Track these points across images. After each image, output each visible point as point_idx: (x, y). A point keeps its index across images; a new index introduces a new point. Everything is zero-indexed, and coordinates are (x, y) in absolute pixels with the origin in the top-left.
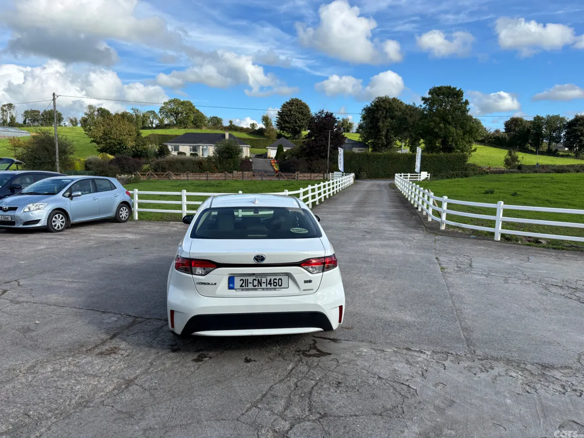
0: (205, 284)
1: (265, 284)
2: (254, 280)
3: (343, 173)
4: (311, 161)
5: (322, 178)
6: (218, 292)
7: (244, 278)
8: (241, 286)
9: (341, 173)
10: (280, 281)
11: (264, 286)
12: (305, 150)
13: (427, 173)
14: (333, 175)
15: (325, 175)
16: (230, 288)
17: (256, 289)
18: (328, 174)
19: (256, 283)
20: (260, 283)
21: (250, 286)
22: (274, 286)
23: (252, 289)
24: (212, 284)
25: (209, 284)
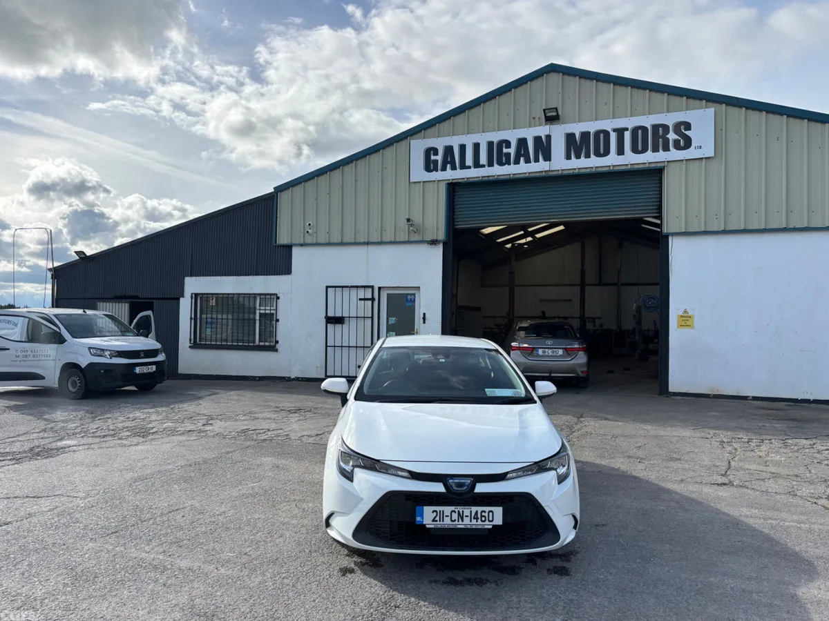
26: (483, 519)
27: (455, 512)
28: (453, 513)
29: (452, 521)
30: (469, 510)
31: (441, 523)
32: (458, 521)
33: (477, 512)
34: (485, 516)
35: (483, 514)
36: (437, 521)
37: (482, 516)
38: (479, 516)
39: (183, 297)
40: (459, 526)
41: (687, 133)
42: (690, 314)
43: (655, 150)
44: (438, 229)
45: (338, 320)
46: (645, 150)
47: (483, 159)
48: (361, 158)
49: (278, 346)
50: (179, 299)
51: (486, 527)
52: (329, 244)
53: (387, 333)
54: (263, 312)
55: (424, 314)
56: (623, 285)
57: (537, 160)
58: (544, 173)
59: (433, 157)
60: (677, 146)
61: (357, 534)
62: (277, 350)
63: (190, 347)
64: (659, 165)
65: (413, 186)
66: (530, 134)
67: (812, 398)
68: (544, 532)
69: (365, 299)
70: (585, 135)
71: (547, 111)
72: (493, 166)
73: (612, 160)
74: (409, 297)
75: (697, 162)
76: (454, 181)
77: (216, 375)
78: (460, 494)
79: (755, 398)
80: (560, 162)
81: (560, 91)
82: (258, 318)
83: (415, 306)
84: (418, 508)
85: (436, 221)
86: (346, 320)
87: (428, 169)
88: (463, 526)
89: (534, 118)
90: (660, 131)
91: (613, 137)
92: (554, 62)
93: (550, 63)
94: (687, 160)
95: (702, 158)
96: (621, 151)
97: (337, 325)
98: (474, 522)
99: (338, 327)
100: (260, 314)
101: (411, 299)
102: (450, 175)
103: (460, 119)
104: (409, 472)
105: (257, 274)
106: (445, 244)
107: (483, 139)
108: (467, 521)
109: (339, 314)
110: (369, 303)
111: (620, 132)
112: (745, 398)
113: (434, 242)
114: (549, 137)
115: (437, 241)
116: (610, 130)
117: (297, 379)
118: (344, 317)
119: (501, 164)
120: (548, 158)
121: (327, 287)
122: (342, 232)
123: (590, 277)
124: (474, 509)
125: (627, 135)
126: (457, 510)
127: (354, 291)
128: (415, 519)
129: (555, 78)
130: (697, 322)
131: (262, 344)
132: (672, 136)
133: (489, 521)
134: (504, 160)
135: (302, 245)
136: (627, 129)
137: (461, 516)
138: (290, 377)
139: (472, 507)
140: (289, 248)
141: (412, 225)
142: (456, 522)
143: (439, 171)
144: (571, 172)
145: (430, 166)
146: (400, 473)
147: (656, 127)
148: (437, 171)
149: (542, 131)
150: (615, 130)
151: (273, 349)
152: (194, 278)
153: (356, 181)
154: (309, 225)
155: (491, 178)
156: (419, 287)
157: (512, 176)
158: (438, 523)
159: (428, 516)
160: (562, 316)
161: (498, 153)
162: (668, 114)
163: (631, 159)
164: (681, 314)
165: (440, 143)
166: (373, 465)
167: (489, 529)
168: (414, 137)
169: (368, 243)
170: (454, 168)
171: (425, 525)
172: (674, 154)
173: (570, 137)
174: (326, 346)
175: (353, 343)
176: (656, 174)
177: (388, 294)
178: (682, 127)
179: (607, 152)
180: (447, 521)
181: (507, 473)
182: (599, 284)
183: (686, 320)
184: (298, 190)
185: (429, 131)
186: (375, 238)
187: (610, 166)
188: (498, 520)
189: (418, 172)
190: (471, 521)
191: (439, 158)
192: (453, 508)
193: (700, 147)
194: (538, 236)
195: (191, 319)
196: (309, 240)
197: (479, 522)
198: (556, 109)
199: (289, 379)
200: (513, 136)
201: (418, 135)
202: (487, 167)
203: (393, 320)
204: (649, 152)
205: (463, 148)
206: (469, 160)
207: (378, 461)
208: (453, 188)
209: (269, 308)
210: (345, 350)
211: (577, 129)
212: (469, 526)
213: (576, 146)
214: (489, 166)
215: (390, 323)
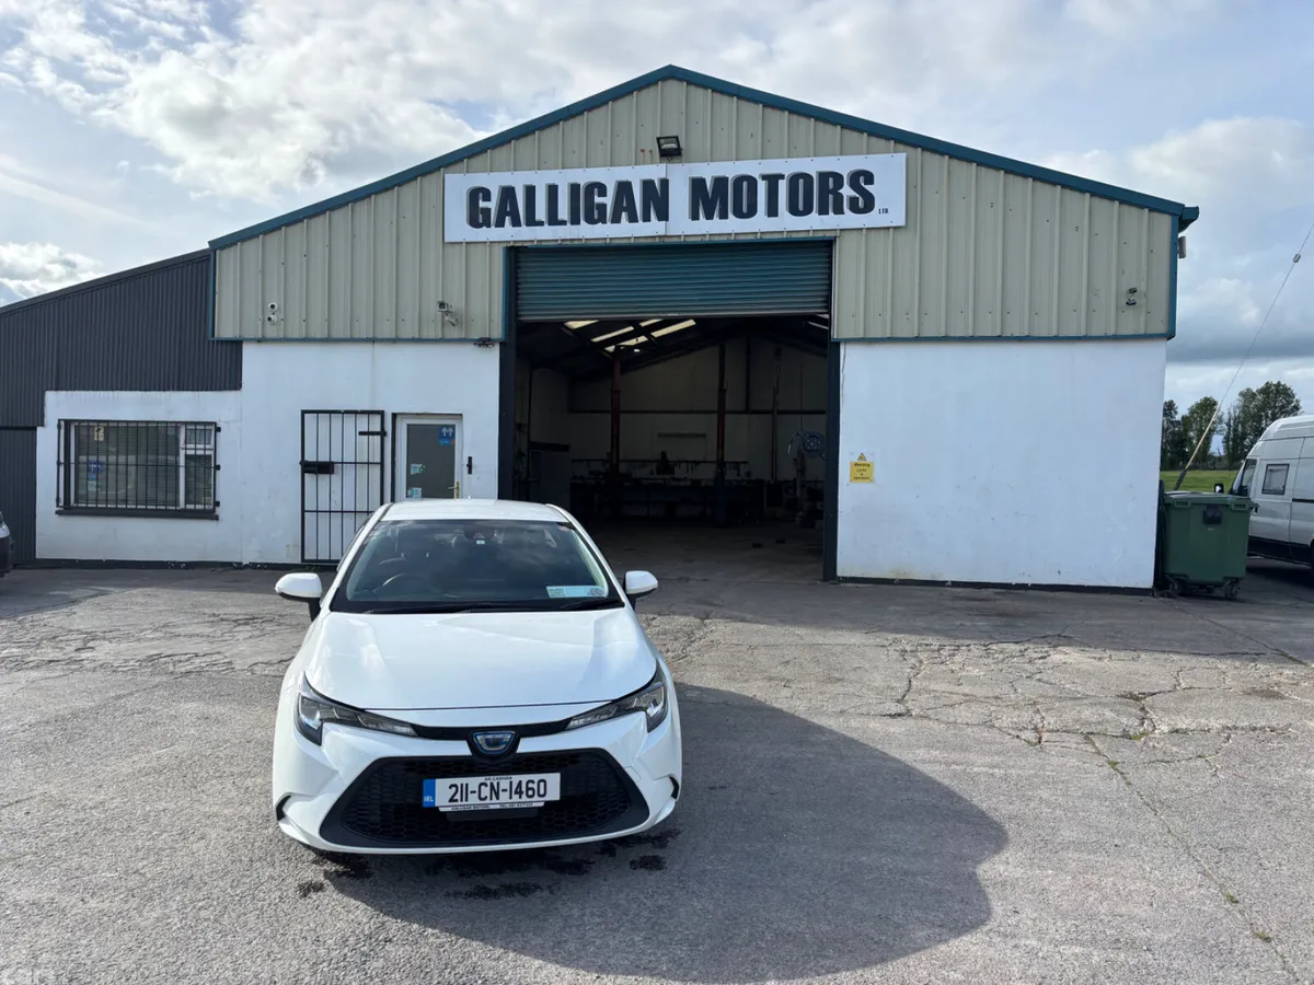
26: (530, 793)
27: (486, 785)
28: (483, 787)
29: (480, 799)
30: (508, 781)
31: (464, 803)
32: (491, 799)
33: (520, 782)
34: (533, 789)
35: (530, 785)
36: (456, 801)
37: (528, 789)
38: (524, 789)
39: (43, 425)
40: (492, 807)
41: (868, 187)
42: (868, 461)
43: (823, 211)
44: (490, 321)
45: (325, 468)
46: (807, 211)
47: (563, 212)
48: (362, 199)
49: (219, 511)
50: (36, 429)
51: (534, 805)
52: (307, 340)
53: (407, 489)
54: (192, 452)
55: (470, 459)
56: (780, 413)
57: (647, 218)
58: (657, 240)
59: (482, 204)
60: (855, 208)
61: (327, 829)
62: (217, 518)
63: (57, 512)
64: (828, 234)
65: (450, 250)
66: (636, 175)
67: (1029, 582)
68: (626, 807)
69: (368, 433)
70: (720, 182)
71: (662, 141)
72: (579, 223)
73: (760, 224)
74: (444, 430)
75: (882, 232)
76: (517, 245)
77: (107, 561)
78: (492, 757)
79: (956, 584)
80: (682, 223)
81: (684, 111)
82: (182, 462)
83: (454, 445)
84: (426, 782)
85: (488, 308)
86: (337, 468)
87: (474, 222)
88: (498, 807)
89: (643, 151)
90: (830, 181)
91: (762, 187)
92: (673, 64)
93: (667, 64)
94: (867, 229)
95: (888, 228)
96: (772, 211)
97: (320, 476)
98: (516, 798)
99: (324, 478)
100: (187, 457)
101: (447, 434)
102: (510, 233)
103: (526, 145)
104: (413, 726)
105: (180, 388)
106: (503, 345)
107: (564, 179)
108: (504, 797)
109: (324, 458)
110: (377, 439)
111: (772, 181)
112: (942, 584)
113: (484, 342)
114: (665, 183)
115: (489, 340)
116: (757, 177)
117: (253, 566)
118: (334, 463)
119: (591, 220)
120: (663, 215)
121: (304, 412)
122: (329, 320)
123: (734, 400)
124: (516, 779)
125: (783, 186)
126: (488, 783)
127: (349, 419)
128: (422, 799)
129: (675, 89)
130: (877, 472)
131: (191, 507)
132: (847, 191)
133: (540, 796)
134: (595, 215)
135: (259, 341)
136: (782, 177)
137: (495, 792)
138: (240, 563)
139: (513, 777)
140: (236, 345)
141: (447, 313)
142: (488, 801)
143: (493, 227)
144: (699, 239)
145: (477, 218)
146: (399, 729)
147: (823, 176)
148: (489, 226)
149: (656, 171)
150: (764, 177)
151: (210, 515)
152: (62, 394)
153: (353, 236)
154: (273, 306)
155: (576, 243)
156: (461, 415)
157: (608, 241)
158: (459, 803)
159: (443, 794)
160: (691, 459)
161: (586, 203)
162: (842, 158)
163: (787, 223)
164: (856, 460)
165: (494, 182)
166: (354, 717)
167: (539, 808)
168: (452, 168)
169: (373, 340)
170: (516, 223)
171: (437, 808)
172: (849, 219)
173: (697, 185)
174: (303, 511)
175: (349, 506)
176: (823, 247)
177: (408, 425)
178: (862, 179)
179: (752, 212)
180: (473, 800)
181: (568, 721)
182: (747, 411)
183: (862, 469)
184: (252, 247)
185: (477, 161)
186: (386, 331)
187: (756, 233)
188: (554, 794)
189: (458, 227)
190: (511, 798)
191: (493, 205)
192: (482, 779)
193: (886, 211)
194: (656, 334)
195: (59, 463)
196: (271, 332)
197: (524, 798)
198: (677, 138)
199: (239, 566)
200: (609, 177)
201: (459, 166)
202: (569, 225)
203: (417, 468)
204: (814, 215)
205: (530, 191)
206: (541, 212)
207: (363, 710)
208: (516, 255)
209: (202, 446)
210: (336, 519)
211: (708, 172)
212: (508, 806)
213: (707, 198)
214: (572, 223)
215: (412, 472)
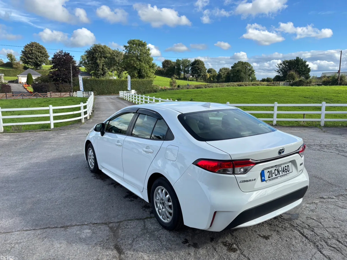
0: (247, 181)
1: (281, 172)
2: (275, 170)
3: (83, 92)
4: (58, 84)
5: (69, 96)
6: (256, 187)
7: (269, 170)
8: (269, 177)
9: (82, 92)
10: (288, 167)
11: (281, 173)
12: (52, 77)
13: (134, 90)
14: (77, 93)
15: (71, 93)
16: (263, 180)
17: (277, 178)
18: (73, 93)
19: (276, 172)
20: (278, 172)
21: (274, 176)
22: (286, 172)
23: (275, 178)
24: (252, 181)
25: (250, 180)
